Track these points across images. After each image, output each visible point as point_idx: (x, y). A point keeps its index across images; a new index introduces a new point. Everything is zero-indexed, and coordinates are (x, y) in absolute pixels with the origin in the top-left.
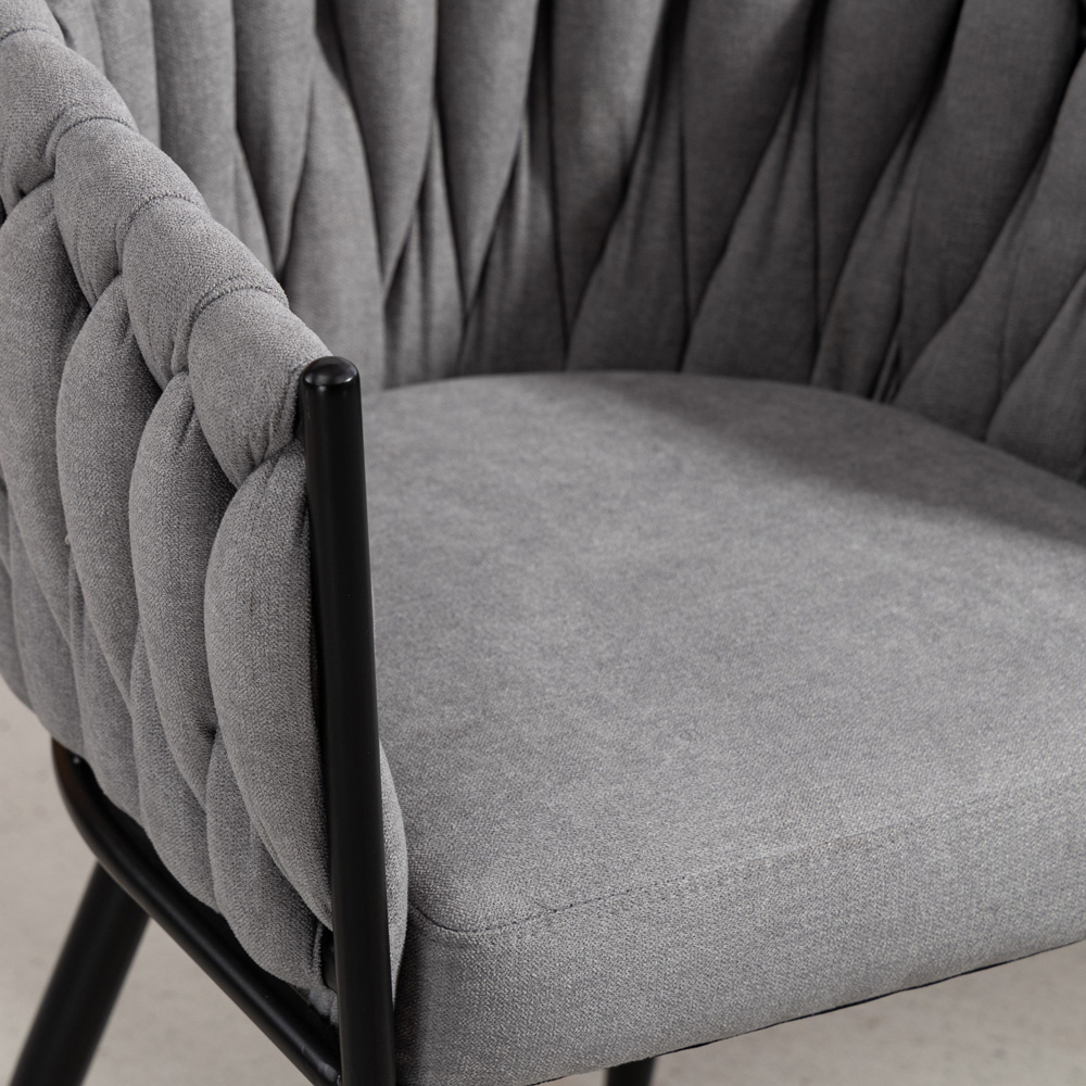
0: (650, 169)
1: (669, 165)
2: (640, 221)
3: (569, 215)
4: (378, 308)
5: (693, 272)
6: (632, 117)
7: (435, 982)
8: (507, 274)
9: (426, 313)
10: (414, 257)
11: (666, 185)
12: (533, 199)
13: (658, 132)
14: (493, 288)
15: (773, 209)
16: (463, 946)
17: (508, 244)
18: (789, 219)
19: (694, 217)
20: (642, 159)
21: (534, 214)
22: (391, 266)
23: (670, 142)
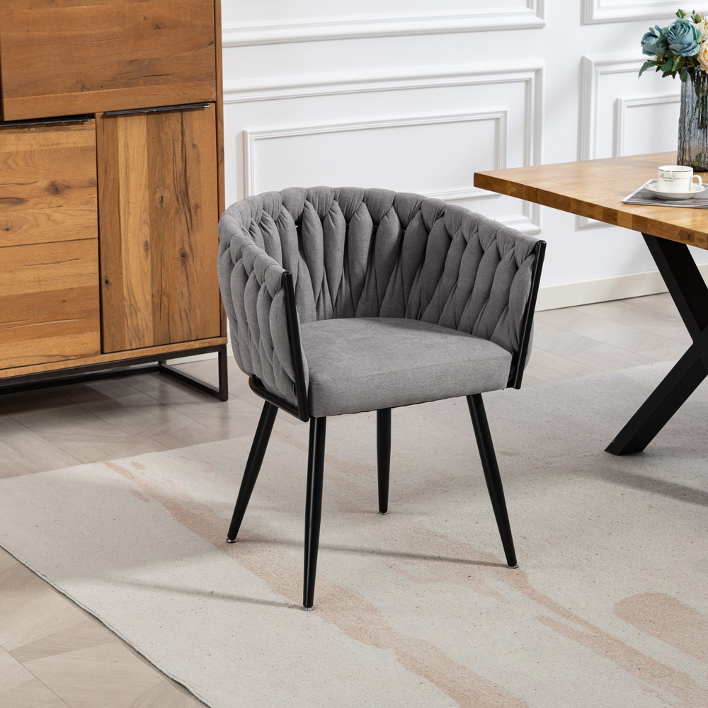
0: (369, 278)
1: (373, 277)
2: (368, 288)
3: (353, 288)
4: (315, 306)
5: (379, 298)
6: (365, 267)
7: (315, 393)
8: (341, 300)
9: (325, 308)
10: (322, 296)
11: (372, 281)
12: (346, 285)
13: (371, 270)
14: (338, 303)
15: (394, 284)
16: (319, 385)
17: (341, 294)
18: (397, 286)
19: (378, 287)
20: (367, 276)
21: (346, 288)
22: (317, 298)
23: (373, 272)
